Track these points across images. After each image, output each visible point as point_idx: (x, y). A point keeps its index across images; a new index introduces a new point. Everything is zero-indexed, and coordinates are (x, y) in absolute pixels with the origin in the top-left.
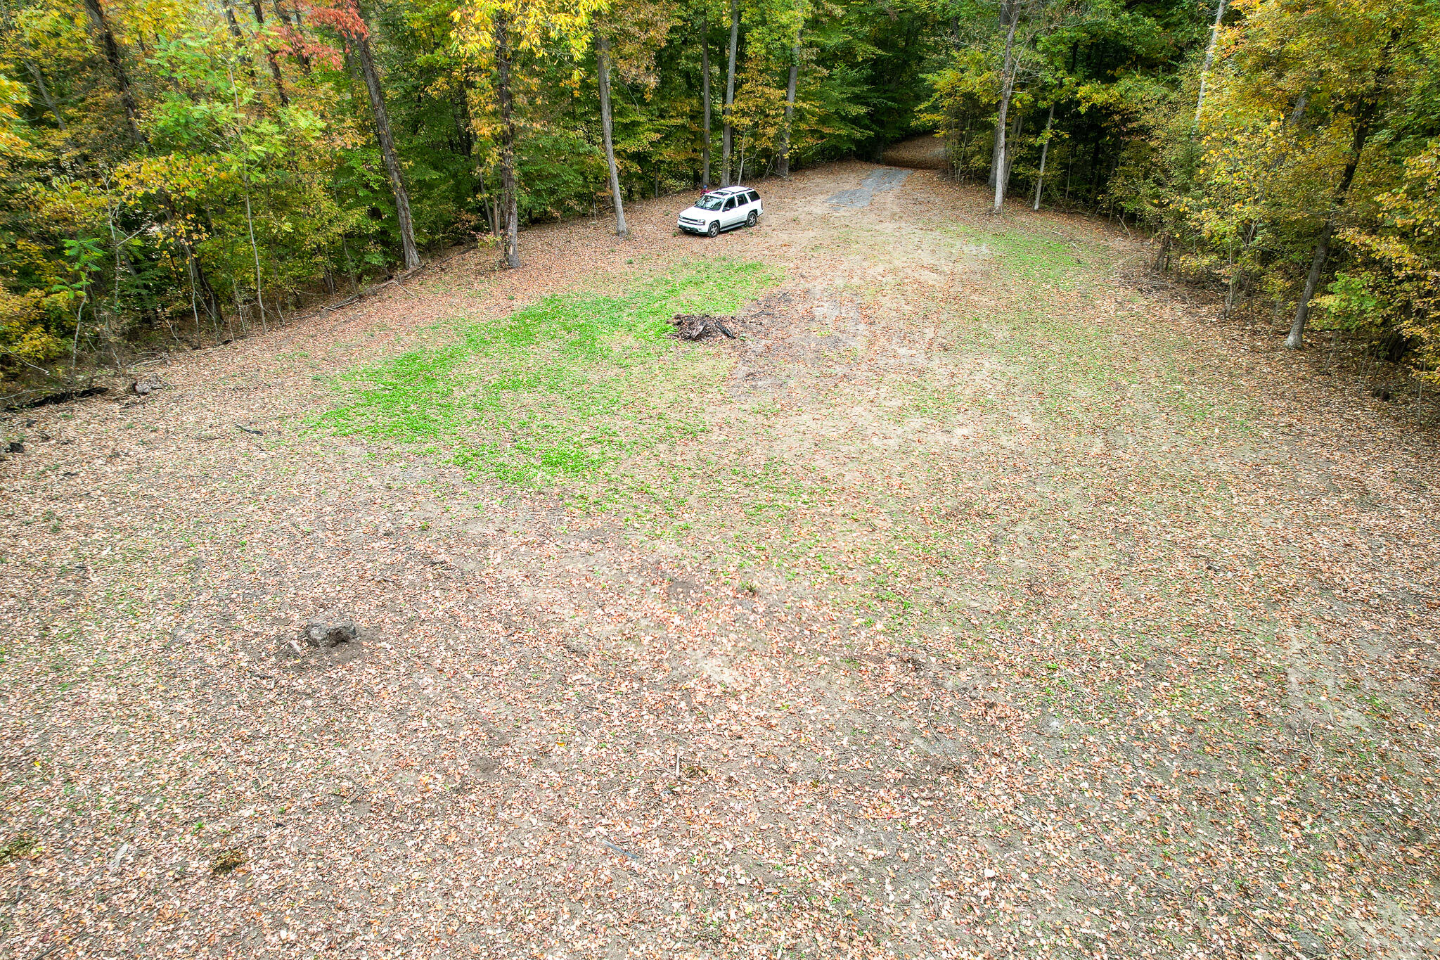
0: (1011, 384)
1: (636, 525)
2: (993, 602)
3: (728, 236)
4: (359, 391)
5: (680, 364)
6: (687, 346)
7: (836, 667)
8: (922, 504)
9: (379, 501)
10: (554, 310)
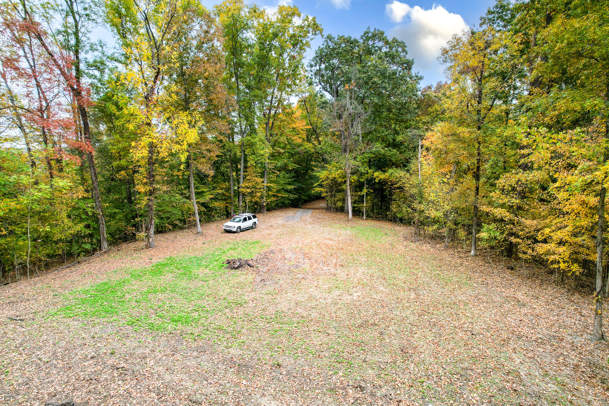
0: (372, 276)
1: (219, 343)
2: (388, 358)
3: (244, 232)
4: (78, 299)
5: (231, 278)
6: (233, 271)
7: (325, 394)
8: (348, 323)
9: (88, 343)
10: (171, 262)
